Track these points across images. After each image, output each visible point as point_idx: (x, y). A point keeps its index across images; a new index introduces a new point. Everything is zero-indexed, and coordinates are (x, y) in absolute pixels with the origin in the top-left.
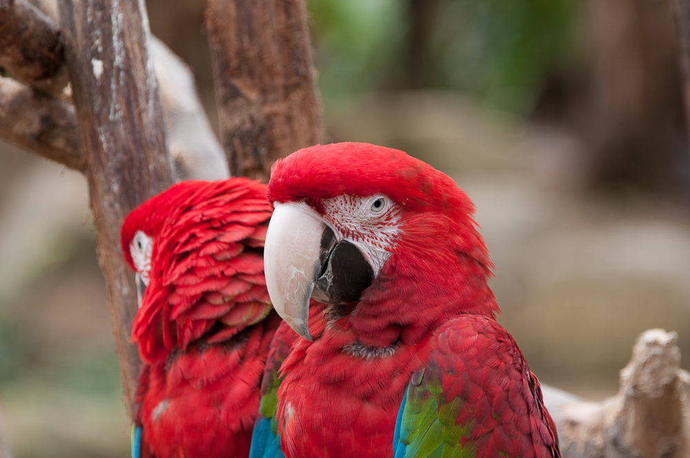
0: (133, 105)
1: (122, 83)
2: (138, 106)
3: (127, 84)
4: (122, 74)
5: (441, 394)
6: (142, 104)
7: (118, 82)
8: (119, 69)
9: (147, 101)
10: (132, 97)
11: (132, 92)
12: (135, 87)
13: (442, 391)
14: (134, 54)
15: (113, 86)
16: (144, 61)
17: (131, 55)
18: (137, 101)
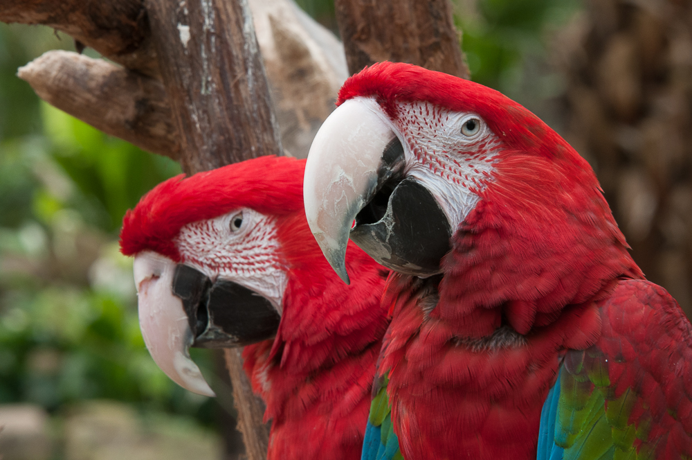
0: (229, 75)
1: (214, 50)
2: (234, 77)
3: (219, 51)
4: (213, 39)
5: (609, 387)
6: (240, 75)
7: (209, 49)
8: (209, 34)
9: (246, 70)
10: (227, 67)
11: (226, 60)
12: (230, 54)
13: (609, 383)
14: (228, 16)
15: (204, 55)
16: (240, 23)
17: (224, 17)
18: (232, 70)
